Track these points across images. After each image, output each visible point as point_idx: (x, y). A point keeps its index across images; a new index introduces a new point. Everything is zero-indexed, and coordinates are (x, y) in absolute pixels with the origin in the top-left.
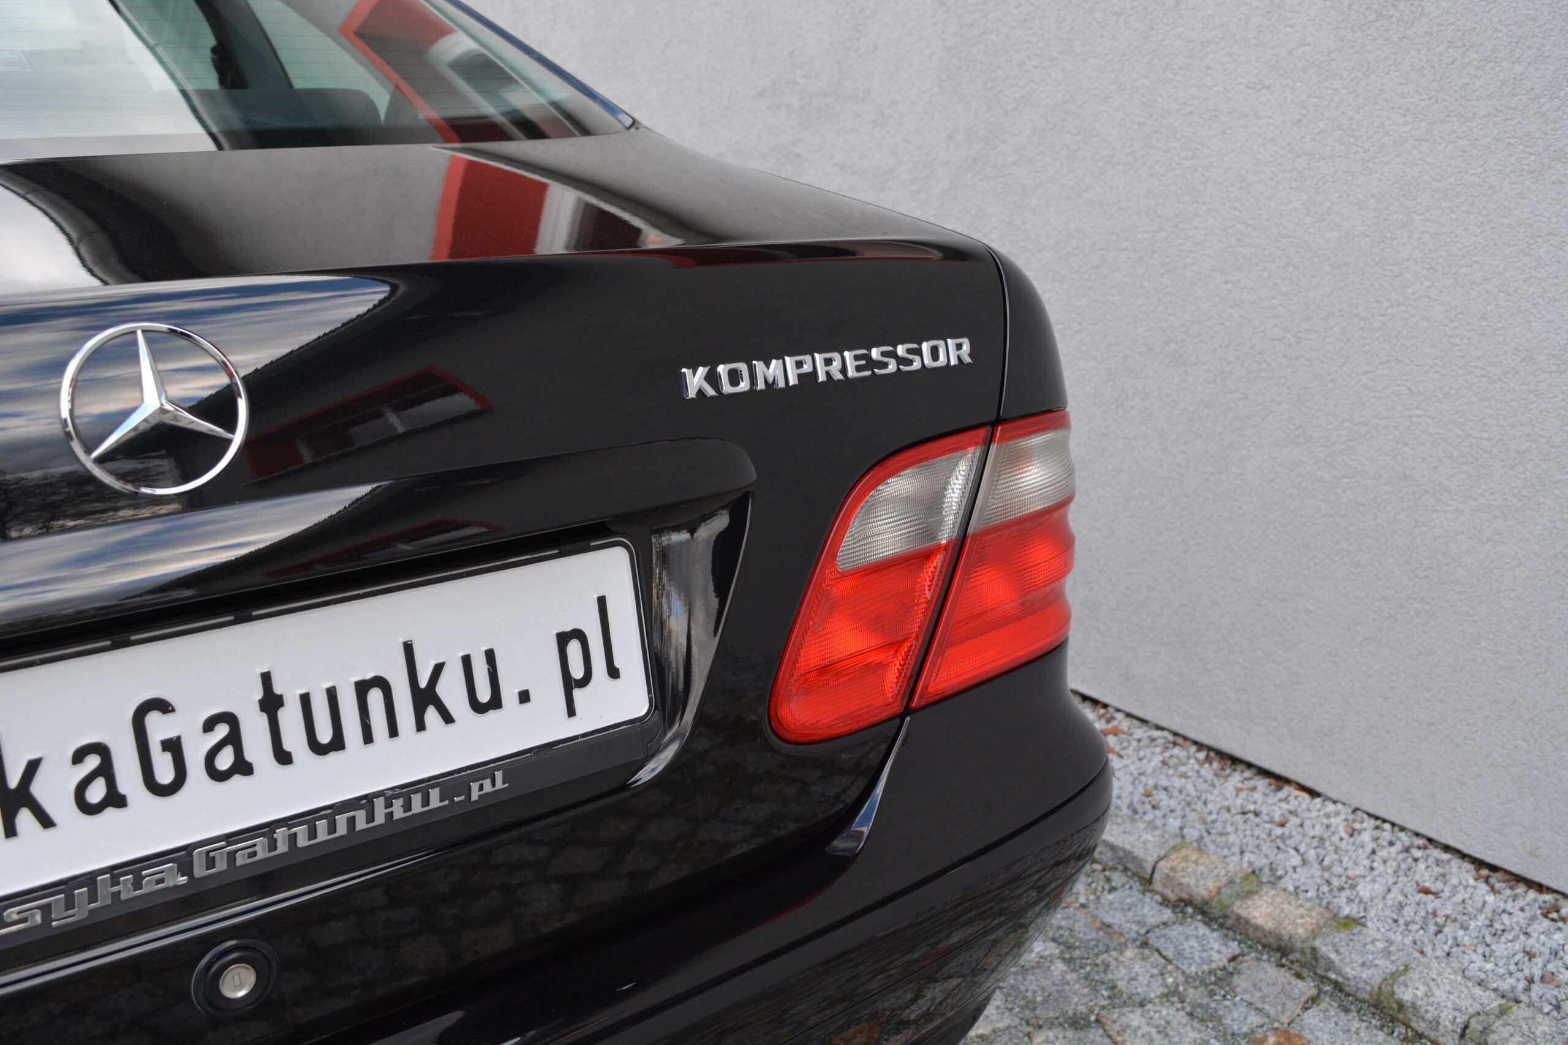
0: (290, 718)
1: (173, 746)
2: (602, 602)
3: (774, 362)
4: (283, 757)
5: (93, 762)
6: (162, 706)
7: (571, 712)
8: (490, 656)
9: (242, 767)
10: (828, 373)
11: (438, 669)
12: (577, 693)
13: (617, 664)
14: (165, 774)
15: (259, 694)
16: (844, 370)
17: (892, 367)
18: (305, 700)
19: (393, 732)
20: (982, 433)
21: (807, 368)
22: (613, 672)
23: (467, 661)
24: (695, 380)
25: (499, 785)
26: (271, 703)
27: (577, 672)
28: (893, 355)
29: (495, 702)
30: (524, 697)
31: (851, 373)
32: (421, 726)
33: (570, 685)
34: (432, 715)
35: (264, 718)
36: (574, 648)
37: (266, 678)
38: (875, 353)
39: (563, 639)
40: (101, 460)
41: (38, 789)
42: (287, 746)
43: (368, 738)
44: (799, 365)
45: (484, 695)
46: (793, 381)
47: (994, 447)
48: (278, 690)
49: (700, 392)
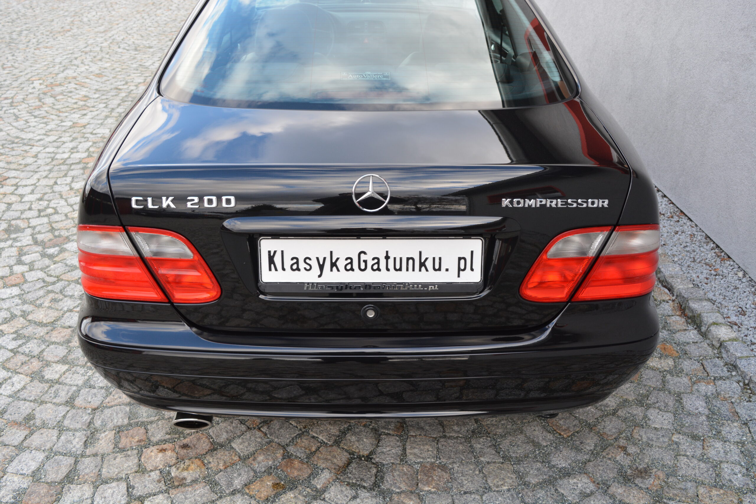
0: (391, 262)
1: (365, 261)
2: (472, 252)
3: (532, 200)
4: (388, 269)
5: (349, 261)
6: (365, 253)
7: (459, 276)
8: (440, 259)
9: (379, 269)
10: (550, 205)
11: (427, 259)
12: (461, 272)
13: (474, 267)
14: (363, 267)
15: (385, 255)
16: (557, 205)
17: (575, 205)
18: (395, 259)
19: (413, 270)
20: (610, 228)
21: (544, 203)
22: (472, 269)
23: (434, 259)
24: (506, 202)
25: (436, 288)
26: (387, 258)
27: (462, 267)
28: (577, 202)
29: (439, 269)
30: (447, 270)
31: (559, 206)
32: (420, 270)
33: (459, 270)
34: (423, 268)
35: (385, 260)
36: (462, 261)
37: (387, 252)
38: (569, 201)
39: (460, 259)
40: (358, 202)
41: (338, 263)
42: (389, 267)
43: (407, 270)
44: (541, 202)
45: (437, 267)
46: (538, 206)
47: (614, 233)
48: (389, 255)
49: (507, 206)
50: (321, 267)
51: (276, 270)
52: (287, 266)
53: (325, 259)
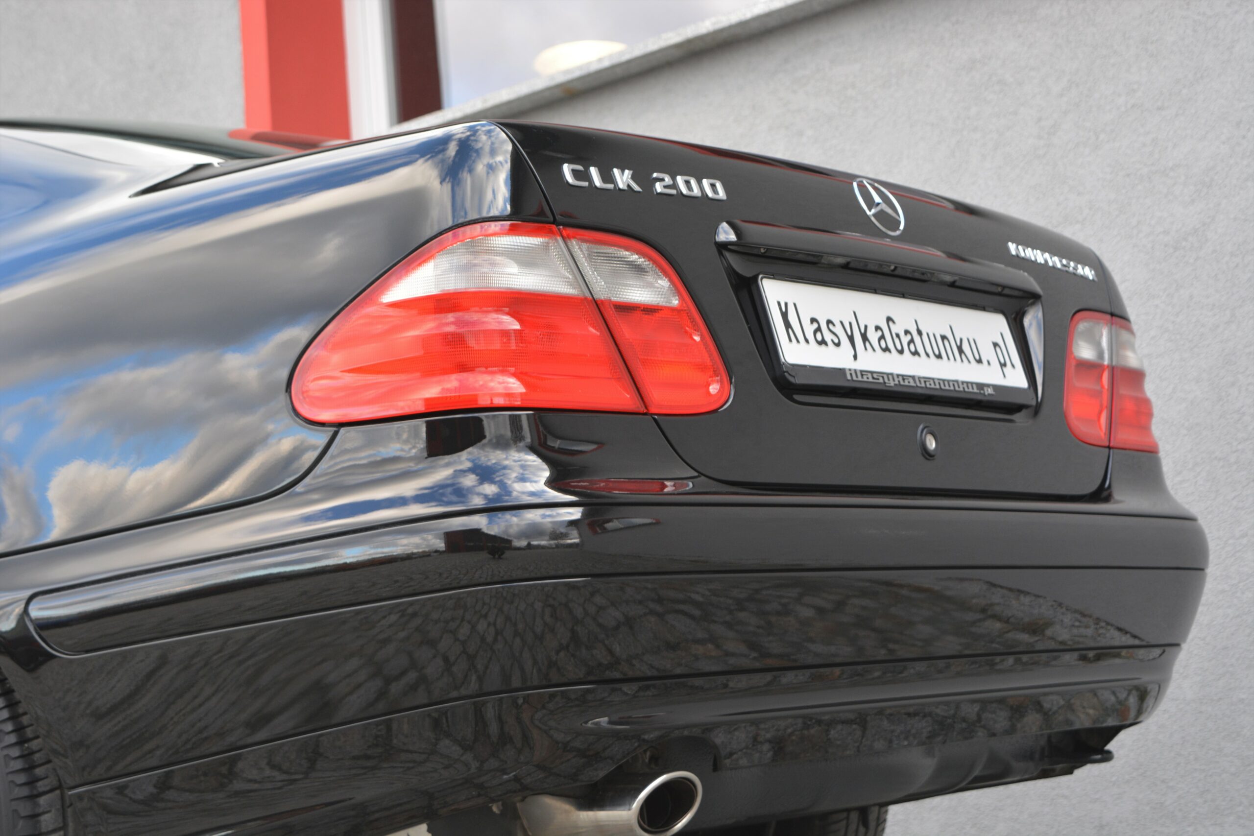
0: (926, 341)
1: (898, 336)
2: (1002, 336)
3: (1034, 251)
4: (928, 355)
5: (879, 333)
6: (892, 320)
7: (1004, 376)
8: (975, 341)
9: (918, 353)
10: (1052, 263)
11: (961, 340)
12: (1004, 369)
13: (1013, 363)
14: (899, 346)
15: (915, 326)
16: (1056, 264)
17: (1071, 269)
18: (928, 335)
19: (956, 360)
20: (1108, 317)
21: (1045, 258)
22: (1013, 366)
23: (968, 340)
24: (1012, 247)
25: (993, 394)
26: (919, 332)
27: (1002, 361)
28: (1070, 265)
29: (979, 361)
30: (989, 363)
31: (1059, 266)
32: (963, 360)
33: (1001, 364)
34: (964, 357)
35: (919, 336)
36: (998, 350)
37: (916, 322)
38: (1064, 262)
39: (995, 345)
40: (873, 216)
41: (869, 337)
42: (928, 351)
43: (948, 358)
44: (1042, 255)
45: (977, 358)
46: (1042, 261)
47: (1113, 327)
48: (920, 328)
49: (1016, 254)
50: (851, 339)
51: (798, 341)
52: (810, 336)
53: (850, 324)
